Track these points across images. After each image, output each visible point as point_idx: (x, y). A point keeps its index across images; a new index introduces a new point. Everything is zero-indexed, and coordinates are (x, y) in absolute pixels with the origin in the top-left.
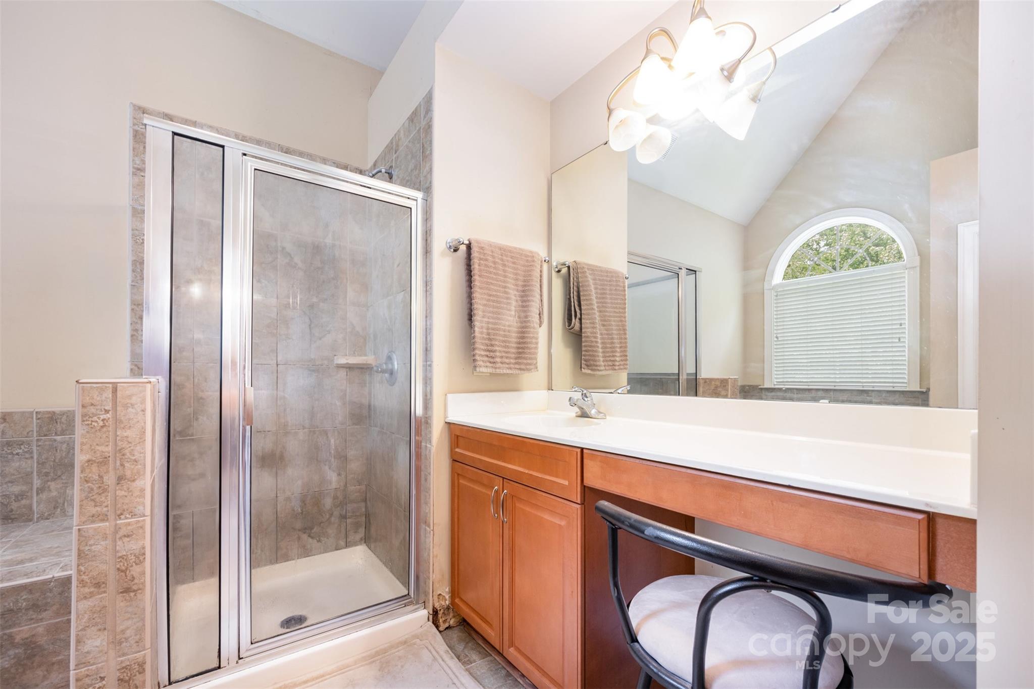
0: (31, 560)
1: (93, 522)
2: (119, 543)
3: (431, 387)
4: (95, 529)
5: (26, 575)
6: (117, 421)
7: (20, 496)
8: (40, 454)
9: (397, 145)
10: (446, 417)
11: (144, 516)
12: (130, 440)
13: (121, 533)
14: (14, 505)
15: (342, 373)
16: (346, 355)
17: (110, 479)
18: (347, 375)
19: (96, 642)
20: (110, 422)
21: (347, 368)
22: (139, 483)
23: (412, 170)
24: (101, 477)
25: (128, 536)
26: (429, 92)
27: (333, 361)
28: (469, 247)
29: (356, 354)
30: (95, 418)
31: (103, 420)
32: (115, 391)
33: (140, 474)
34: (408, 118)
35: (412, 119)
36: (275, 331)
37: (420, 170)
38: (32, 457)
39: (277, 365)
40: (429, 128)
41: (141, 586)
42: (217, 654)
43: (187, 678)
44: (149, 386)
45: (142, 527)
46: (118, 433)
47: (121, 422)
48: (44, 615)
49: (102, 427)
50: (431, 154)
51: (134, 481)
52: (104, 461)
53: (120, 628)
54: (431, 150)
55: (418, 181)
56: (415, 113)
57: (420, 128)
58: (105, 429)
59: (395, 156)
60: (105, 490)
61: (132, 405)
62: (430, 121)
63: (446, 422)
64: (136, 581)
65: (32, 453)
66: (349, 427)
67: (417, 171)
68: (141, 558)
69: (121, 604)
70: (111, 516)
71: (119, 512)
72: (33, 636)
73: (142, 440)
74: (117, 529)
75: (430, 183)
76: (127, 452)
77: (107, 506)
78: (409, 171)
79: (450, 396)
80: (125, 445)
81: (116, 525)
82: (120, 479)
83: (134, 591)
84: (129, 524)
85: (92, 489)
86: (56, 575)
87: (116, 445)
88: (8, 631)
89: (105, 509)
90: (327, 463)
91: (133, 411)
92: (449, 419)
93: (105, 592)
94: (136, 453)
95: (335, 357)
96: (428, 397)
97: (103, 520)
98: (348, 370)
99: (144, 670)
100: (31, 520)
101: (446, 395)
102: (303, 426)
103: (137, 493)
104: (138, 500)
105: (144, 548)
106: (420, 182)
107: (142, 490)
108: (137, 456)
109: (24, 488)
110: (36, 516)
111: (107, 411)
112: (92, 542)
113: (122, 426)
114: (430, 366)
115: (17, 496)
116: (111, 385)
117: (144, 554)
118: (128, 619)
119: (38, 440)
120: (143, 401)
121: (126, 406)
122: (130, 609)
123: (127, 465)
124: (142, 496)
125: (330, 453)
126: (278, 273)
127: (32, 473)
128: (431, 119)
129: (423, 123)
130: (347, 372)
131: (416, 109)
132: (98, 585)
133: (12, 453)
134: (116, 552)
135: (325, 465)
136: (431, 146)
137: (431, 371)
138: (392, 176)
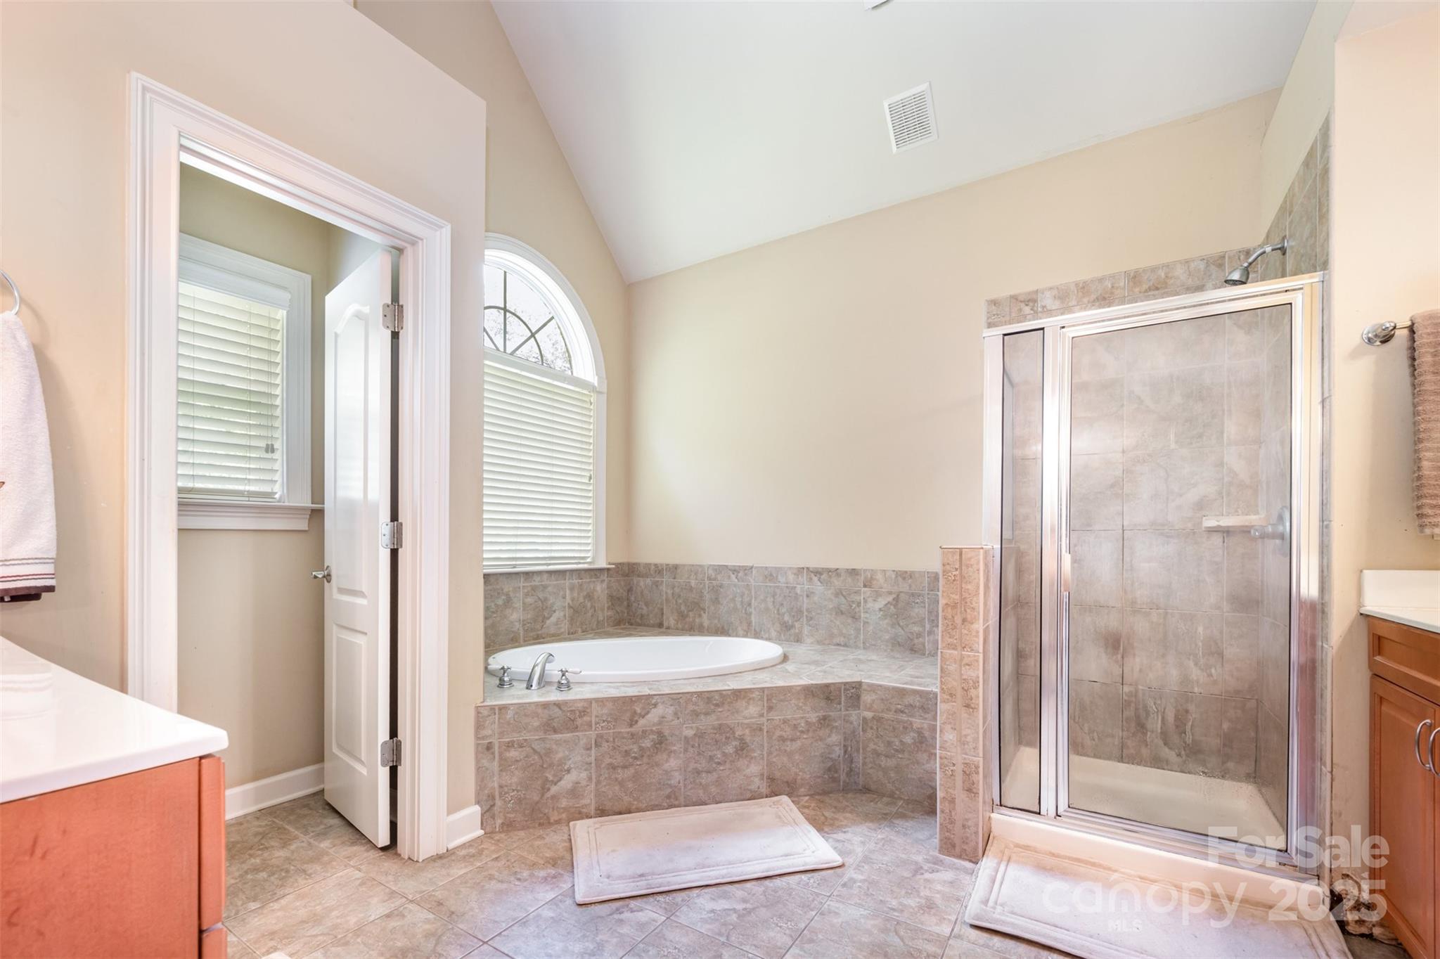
0: (922, 678)
1: (949, 649)
2: (963, 668)
3: (1328, 559)
4: (950, 654)
5: (919, 685)
6: (962, 577)
7: (919, 635)
8: (929, 605)
9: (1292, 205)
10: (1360, 605)
11: (978, 652)
12: (970, 592)
13: (964, 662)
14: (916, 641)
15: (1217, 539)
16: (1223, 515)
17: (958, 620)
18: (1224, 542)
19: (950, 736)
20: (958, 578)
21: (1224, 532)
22: (975, 626)
23: (1307, 239)
24: (953, 617)
25: (969, 665)
26: (1326, 119)
27: (1201, 523)
28: (1412, 330)
29: (1240, 512)
30: (950, 574)
31: (954, 575)
32: (961, 554)
33: (976, 619)
34: (1303, 162)
35: (1307, 164)
36: (1121, 492)
37: (1316, 237)
38: (925, 607)
39: (1123, 531)
40: (1325, 173)
41: (977, 707)
42: (1038, 801)
43: (1013, 808)
44: (981, 550)
45: (977, 661)
46: (963, 586)
47: (964, 577)
48: (927, 716)
49: (954, 580)
50: (1328, 211)
51: (972, 623)
52: (954, 606)
53: (964, 733)
54: (1328, 206)
55: (1314, 254)
56: (1311, 154)
57: (1316, 175)
58: (955, 583)
59: (1289, 220)
60: (955, 628)
61: (972, 565)
62: (1327, 164)
63: (1361, 614)
64: (973, 701)
65: (924, 603)
66: (1227, 614)
67: (1313, 239)
68: (977, 685)
69: (964, 715)
70: (959, 648)
71: (963, 645)
72: (922, 728)
73: (977, 594)
74: (962, 658)
75: (1327, 255)
76: (968, 600)
77: (956, 639)
78: (1304, 239)
79: (1366, 572)
80: (967, 596)
81: (962, 654)
82: (964, 620)
83: (972, 708)
84: (969, 656)
85: (948, 625)
86: (934, 690)
87: (961, 595)
88: (910, 719)
89: (955, 641)
90: (1191, 657)
91: (972, 569)
92: (1368, 608)
93: (955, 702)
94: (974, 603)
95: (1204, 518)
96: (1325, 573)
97: (953, 649)
98: (1225, 535)
99: (978, 772)
100: (924, 655)
101: (1361, 571)
102: (1157, 606)
103: (974, 634)
104: (975, 639)
105: (978, 677)
106: (1316, 256)
107: (978, 632)
108: (974, 605)
109: (921, 629)
110: (927, 653)
111: (956, 569)
112: (947, 663)
113: (965, 581)
114: (1327, 527)
115: (917, 634)
116: (958, 550)
117: (978, 682)
118: (969, 728)
119: (928, 594)
120: (978, 563)
121: (968, 566)
122: (970, 721)
123: (968, 611)
124: (977, 636)
125: (1196, 645)
126: (1125, 422)
127: (925, 618)
128: (1328, 158)
129: (1320, 167)
130: (1224, 538)
131: (1312, 148)
132: (951, 695)
133: (914, 602)
134: (961, 675)
135: (1189, 659)
136: (1328, 200)
137: (1329, 535)
138: (1286, 250)
